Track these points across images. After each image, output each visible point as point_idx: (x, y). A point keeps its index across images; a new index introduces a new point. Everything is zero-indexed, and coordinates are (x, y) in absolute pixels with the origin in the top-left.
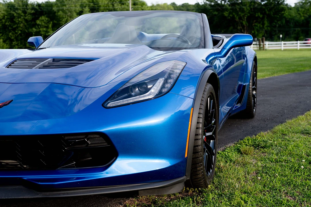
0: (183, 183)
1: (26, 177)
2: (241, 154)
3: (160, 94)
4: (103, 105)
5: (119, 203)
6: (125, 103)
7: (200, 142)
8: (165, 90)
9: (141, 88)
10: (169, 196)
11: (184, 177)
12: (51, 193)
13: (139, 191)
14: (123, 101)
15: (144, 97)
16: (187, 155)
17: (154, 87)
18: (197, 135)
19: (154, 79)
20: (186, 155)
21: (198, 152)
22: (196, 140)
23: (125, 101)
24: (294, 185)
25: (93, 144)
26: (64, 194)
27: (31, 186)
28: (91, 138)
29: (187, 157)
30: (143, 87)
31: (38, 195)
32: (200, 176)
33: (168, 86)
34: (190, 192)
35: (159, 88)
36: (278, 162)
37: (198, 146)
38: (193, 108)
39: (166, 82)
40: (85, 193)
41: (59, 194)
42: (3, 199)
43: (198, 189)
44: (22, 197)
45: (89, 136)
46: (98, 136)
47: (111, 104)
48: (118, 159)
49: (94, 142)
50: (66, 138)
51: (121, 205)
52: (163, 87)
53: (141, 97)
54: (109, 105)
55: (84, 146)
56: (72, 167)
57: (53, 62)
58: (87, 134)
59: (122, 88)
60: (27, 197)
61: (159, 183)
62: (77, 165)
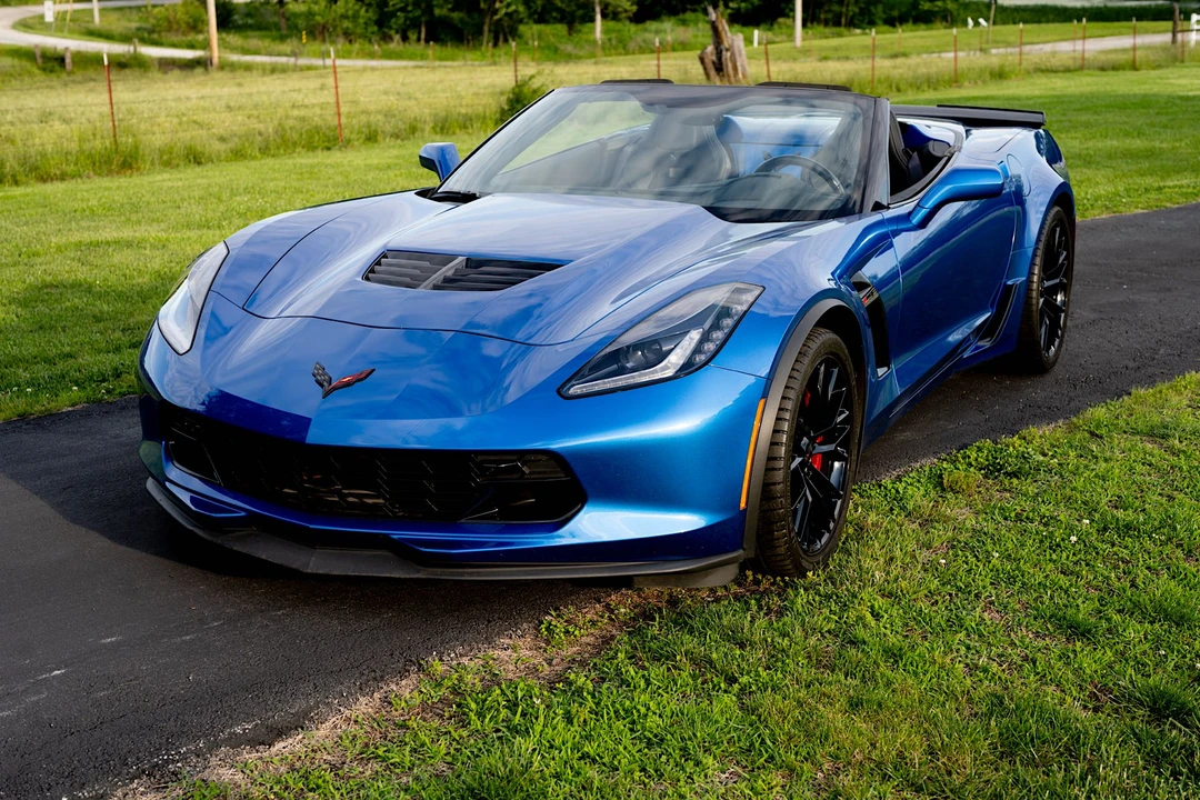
0: (736, 565)
1: (396, 535)
2: (943, 490)
3: (688, 368)
4: (559, 392)
5: (595, 599)
6: (608, 386)
7: (779, 476)
8: (700, 358)
9: (650, 350)
10: (713, 591)
11: (741, 552)
12: (446, 570)
13: (636, 578)
14: (605, 383)
15: (653, 373)
16: (747, 504)
17: (678, 350)
18: (771, 458)
19: (678, 333)
20: (743, 505)
21: (775, 498)
22: (769, 470)
23: (609, 382)
24: (1024, 584)
25: (534, 473)
26: (471, 574)
27: (405, 552)
28: (530, 461)
29: (745, 510)
30: (653, 350)
31: (419, 572)
32: (782, 550)
33: (710, 347)
34: (765, 584)
35: (688, 352)
36: (1022, 520)
37: (774, 484)
38: (763, 400)
39: (705, 338)
40: (514, 575)
41: (462, 574)
42: (351, 576)
43: (783, 581)
44: (388, 575)
45: (527, 457)
46: (544, 458)
47: (576, 389)
48: (585, 508)
49: (536, 470)
50: (480, 458)
51: (599, 602)
52: (697, 350)
53: (645, 375)
54: (572, 391)
55: (515, 476)
56: (491, 517)
57: (467, 267)
58: (522, 454)
59: (603, 353)
60: (397, 576)
61: (681, 563)
62: (501, 516)
